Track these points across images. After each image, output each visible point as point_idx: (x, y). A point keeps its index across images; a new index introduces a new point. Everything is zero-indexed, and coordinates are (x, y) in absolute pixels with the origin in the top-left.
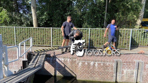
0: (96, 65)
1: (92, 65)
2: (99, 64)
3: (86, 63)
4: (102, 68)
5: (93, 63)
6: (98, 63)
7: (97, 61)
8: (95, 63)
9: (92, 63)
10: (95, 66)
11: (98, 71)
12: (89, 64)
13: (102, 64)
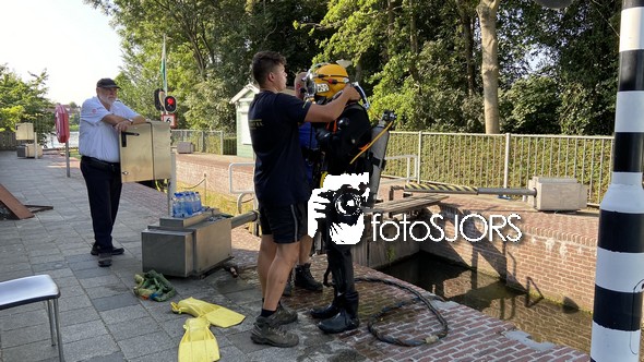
0: (563, 250)
1: (551, 248)
2: (570, 249)
3: (534, 240)
4: (580, 262)
5: (553, 242)
6: (567, 245)
7: (565, 239)
8: (560, 244)
9: (550, 243)
10: (558, 252)
11: (566, 272)
12: (540, 244)
13: (580, 250)
